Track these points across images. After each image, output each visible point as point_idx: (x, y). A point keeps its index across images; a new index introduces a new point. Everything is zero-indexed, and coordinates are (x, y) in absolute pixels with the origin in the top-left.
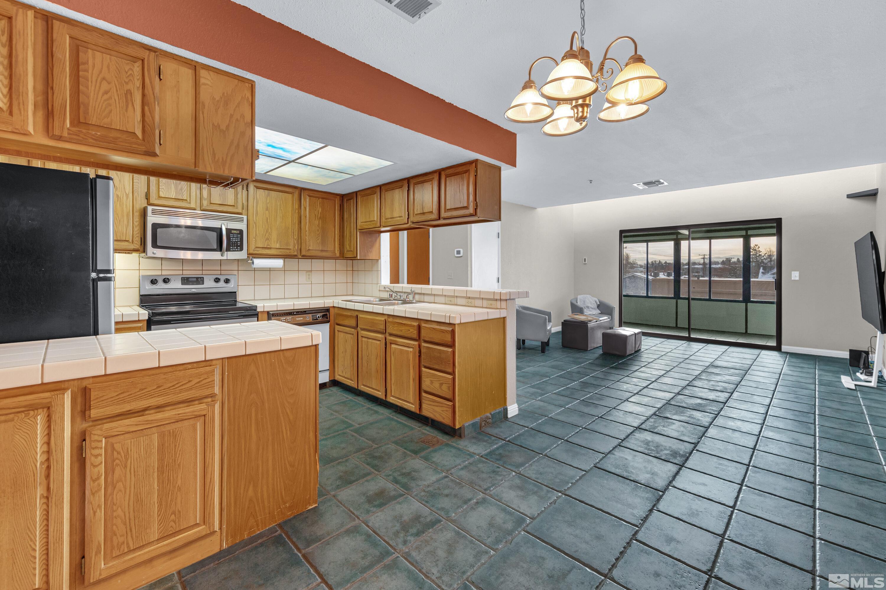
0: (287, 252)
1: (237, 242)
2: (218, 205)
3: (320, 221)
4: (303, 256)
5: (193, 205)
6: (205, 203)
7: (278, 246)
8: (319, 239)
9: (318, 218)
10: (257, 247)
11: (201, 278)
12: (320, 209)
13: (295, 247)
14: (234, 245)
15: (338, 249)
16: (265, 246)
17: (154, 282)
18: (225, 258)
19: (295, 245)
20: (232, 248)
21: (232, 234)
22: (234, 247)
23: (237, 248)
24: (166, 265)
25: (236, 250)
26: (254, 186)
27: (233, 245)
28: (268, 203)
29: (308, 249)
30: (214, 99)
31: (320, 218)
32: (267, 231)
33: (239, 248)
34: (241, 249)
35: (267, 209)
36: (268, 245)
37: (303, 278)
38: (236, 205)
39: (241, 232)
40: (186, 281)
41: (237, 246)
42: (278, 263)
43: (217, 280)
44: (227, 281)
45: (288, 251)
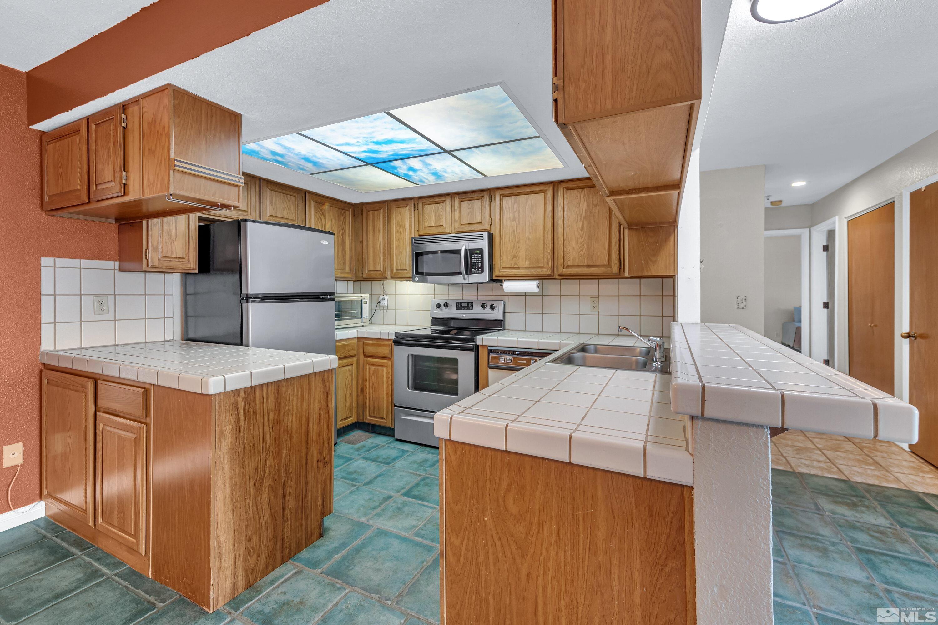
0: (539, 271)
1: (479, 263)
2: (467, 226)
3: (585, 222)
4: (560, 275)
5: (448, 230)
6: (457, 225)
7: (527, 264)
8: (582, 250)
9: (581, 219)
10: (503, 268)
11: (471, 303)
12: (585, 204)
13: (548, 264)
14: (476, 267)
15: (616, 262)
16: (512, 266)
17: (439, 306)
18: (467, 282)
19: (548, 261)
20: (473, 270)
21: (473, 254)
22: (476, 269)
23: (478, 270)
25: (478, 272)
26: (501, 195)
27: (474, 267)
28: (515, 211)
29: (566, 265)
31: (585, 217)
32: (514, 247)
33: (480, 270)
34: (482, 272)
35: (514, 220)
36: (516, 264)
37: (586, 307)
38: (483, 222)
39: (481, 251)
40: (461, 306)
41: (478, 268)
42: (531, 286)
43: (484, 306)
44: (492, 307)
45: (539, 270)
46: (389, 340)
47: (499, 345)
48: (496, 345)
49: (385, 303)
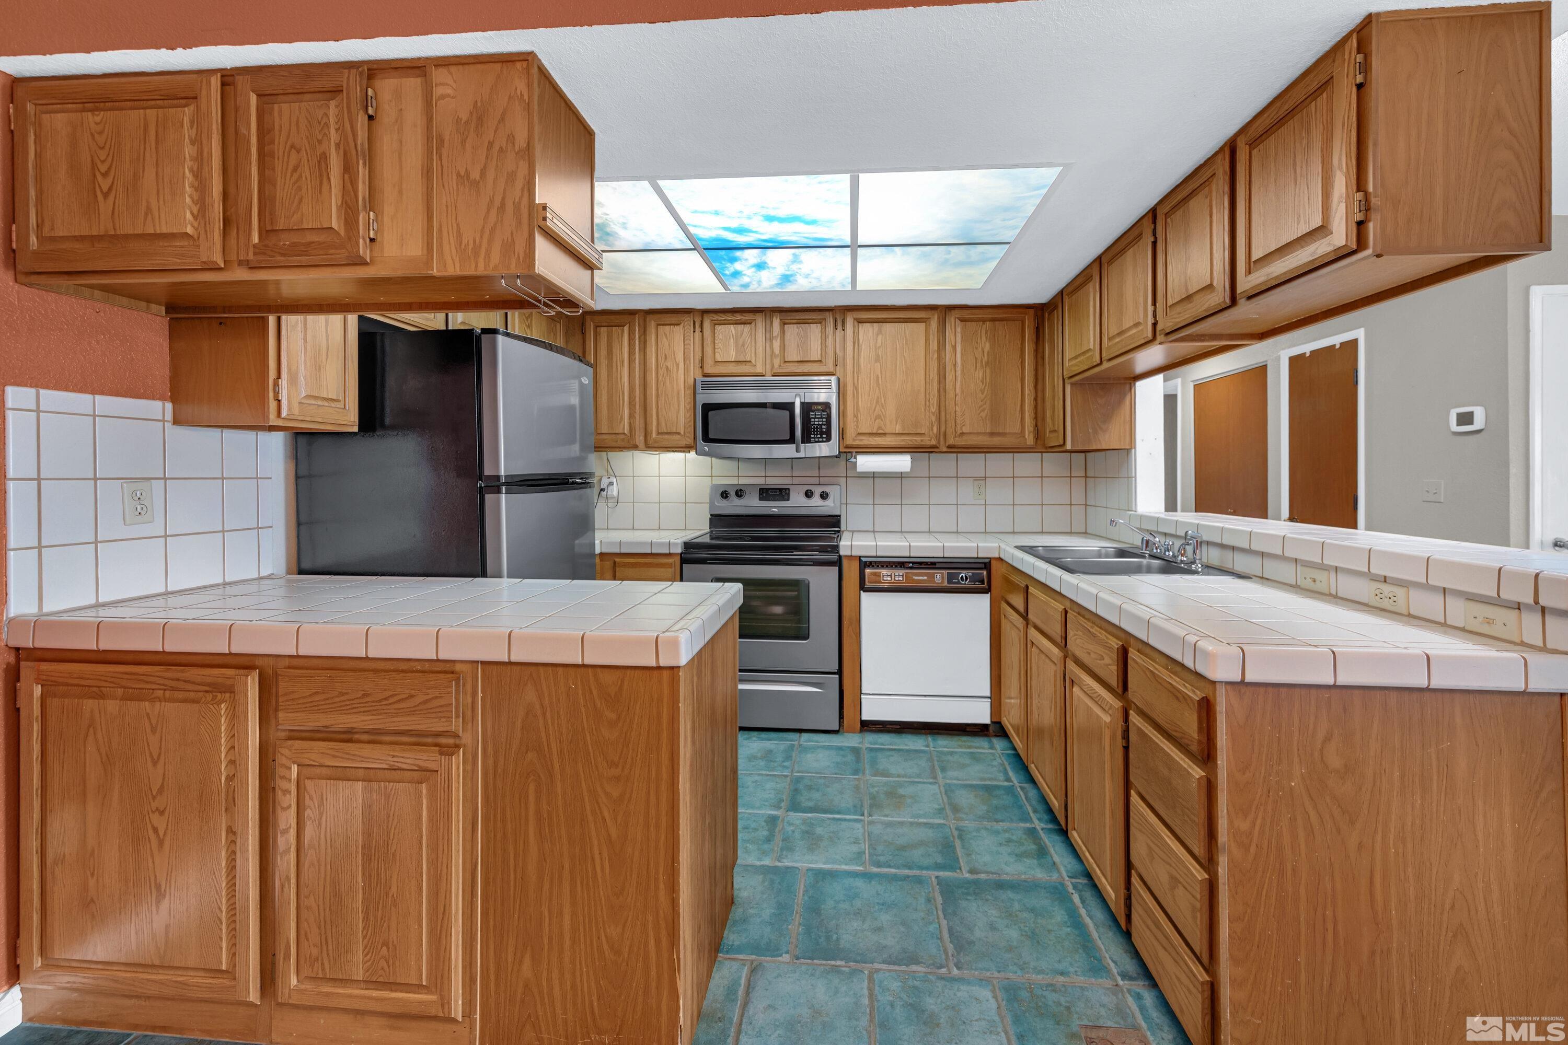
0: (917, 440)
1: (823, 424)
2: (796, 364)
3: (988, 371)
4: (950, 447)
5: (759, 370)
6: (777, 362)
7: (898, 429)
8: (983, 410)
9: (982, 366)
10: (859, 434)
11: (786, 489)
12: (988, 345)
13: (932, 430)
14: (817, 431)
15: (1032, 429)
16: (875, 431)
17: (725, 495)
18: (801, 455)
19: (932, 426)
20: (812, 436)
21: (813, 411)
22: (817, 434)
23: (821, 437)
24: (745, 469)
25: (821, 440)
26: (854, 319)
27: (814, 431)
28: (879, 347)
29: (959, 432)
30: (458, 120)
31: (987, 363)
32: (877, 402)
33: (824, 436)
34: (829, 439)
35: (877, 360)
36: (880, 428)
37: (967, 491)
38: (823, 360)
39: (827, 406)
40: (766, 493)
41: (822, 433)
42: (902, 463)
43: (809, 494)
44: (824, 496)
45: (918, 438)
46: (670, 555)
47: (879, 554)
48: (874, 554)
49: (614, 491)
